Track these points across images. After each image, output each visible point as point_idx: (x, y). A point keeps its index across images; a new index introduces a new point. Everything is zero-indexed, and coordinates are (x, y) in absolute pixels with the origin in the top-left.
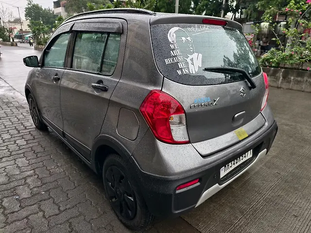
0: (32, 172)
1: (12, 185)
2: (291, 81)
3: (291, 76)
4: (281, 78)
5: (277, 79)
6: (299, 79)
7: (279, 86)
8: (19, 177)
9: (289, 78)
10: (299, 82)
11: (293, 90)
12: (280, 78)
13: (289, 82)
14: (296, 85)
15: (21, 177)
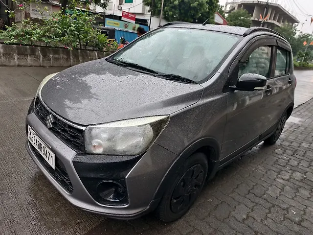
0: (278, 180)
1: (300, 184)
2: (51, 59)
3: (50, 54)
4: (42, 57)
5: (38, 58)
6: (57, 56)
7: (42, 65)
8: (291, 184)
9: (48, 56)
10: (57, 59)
11: (54, 67)
12: (40, 56)
13: (49, 60)
14: (56, 62)
15: (289, 183)
